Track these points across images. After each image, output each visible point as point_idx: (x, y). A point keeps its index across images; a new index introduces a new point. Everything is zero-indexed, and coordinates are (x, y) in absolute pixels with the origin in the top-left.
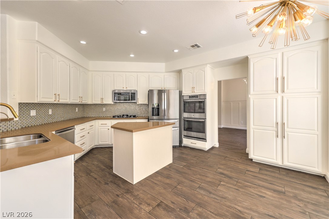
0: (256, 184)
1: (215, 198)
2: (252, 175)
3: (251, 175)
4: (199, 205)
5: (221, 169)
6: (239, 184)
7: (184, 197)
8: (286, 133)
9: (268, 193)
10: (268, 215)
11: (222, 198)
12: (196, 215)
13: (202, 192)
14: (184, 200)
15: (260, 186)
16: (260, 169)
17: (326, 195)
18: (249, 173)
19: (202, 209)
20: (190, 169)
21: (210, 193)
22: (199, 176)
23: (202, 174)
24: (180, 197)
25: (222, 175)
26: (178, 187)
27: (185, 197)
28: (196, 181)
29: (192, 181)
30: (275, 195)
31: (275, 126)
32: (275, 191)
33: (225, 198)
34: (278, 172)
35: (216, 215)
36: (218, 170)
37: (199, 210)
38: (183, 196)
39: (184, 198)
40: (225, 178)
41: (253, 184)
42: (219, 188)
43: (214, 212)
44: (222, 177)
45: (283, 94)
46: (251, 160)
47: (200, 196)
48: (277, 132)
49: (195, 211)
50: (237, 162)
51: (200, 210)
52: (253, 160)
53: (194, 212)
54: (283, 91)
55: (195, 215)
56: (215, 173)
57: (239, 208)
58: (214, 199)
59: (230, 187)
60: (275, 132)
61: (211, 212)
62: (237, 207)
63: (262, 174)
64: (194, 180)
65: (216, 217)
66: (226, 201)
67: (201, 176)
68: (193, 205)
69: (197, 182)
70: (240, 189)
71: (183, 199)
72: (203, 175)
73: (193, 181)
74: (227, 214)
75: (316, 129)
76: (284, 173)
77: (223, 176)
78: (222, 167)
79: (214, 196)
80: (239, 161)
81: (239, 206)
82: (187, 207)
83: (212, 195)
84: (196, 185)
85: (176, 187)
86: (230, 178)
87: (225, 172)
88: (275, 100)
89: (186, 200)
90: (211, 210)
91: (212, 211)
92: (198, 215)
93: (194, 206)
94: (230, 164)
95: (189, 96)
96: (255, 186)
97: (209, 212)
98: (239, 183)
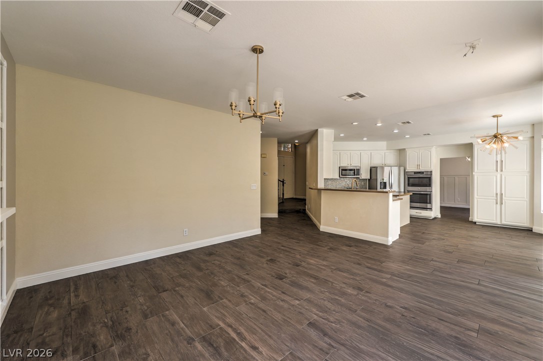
8: (503, 201)
31: (495, 196)
45: (502, 173)
46: (475, 223)
48: (497, 200)
52: (477, 223)
54: (502, 171)
60: (495, 201)
75: (526, 197)
88: (495, 177)
95: (414, 172)
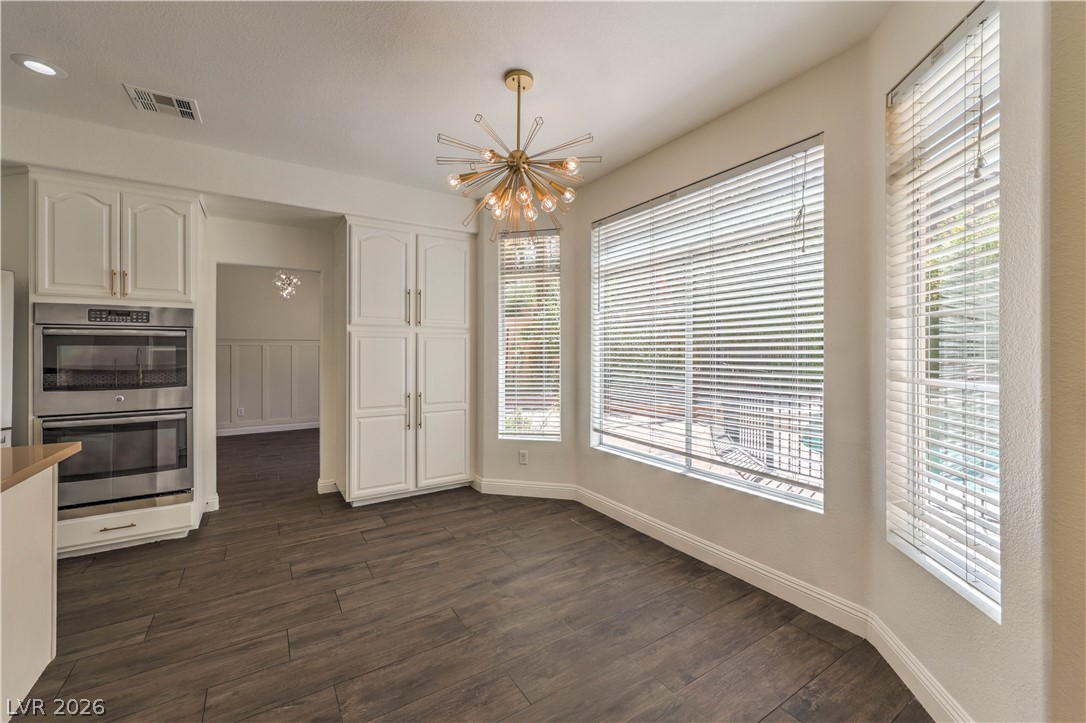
0: (404, 549)
1: (361, 635)
2: (382, 537)
3: (377, 538)
4: (341, 679)
5: (300, 562)
6: (378, 570)
7: (275, 704)
8: (422, 416)
9: (436, 552)
10: (468, 587)
11: (374, 621)
12: (362, 706)
13: (313, 648)
14: (287, 711)
15: (413, 549)
16: (384, 517)
17: (491, 511)
18: (372, 535)
19: (360, 682)
20: (192, 623)
21: (338, 633)
22: (256, 620)
23: (262, 607)
24: (261, 717)
25: (320, 576)
26: (212, 701)
27: (279, 700)
28: (263, 639)
29: (246, 648)
30: (447, 550)
31: (403, 403)
32: (441, 543)
33: (381, 617)
34: (414, 507)
35: (399, 662)
36: (293, 568)
37: (356, 688)
38: (269, 707)
39: (283, 705)
40: (333, 576)
41: (401, 553)
42: (345, 606)
43: (392, 661)
44: (324, 578)
45: (419, 330)
46: (350, 504)
47: (322, 661)
48: (407, 416)
49: (348, 701)
50: (320, 525)
51: (358, 686)
52: (354, 505)
53: (350, 704)
54: (418, 322)
55: (359, 708)
56: (294, 582)
57: (424, 613)
58: (362, 639)
59: (366, 588)
60: (403, 418)
61: (384, 667)
62: (417, 614)
63: (395, 525)
64: (251, 639)
65: (405, 664)
66: (389, 621)
67: (259, 615)
68: (328, 695)
69: (268, 637)
70: (391, 578)
71: (279, 710)
72: (264, 610)
73: (252, 645)
74: (416, 640)
76: (424, 505)
77: (326, 575)
78: (297, 556)
79: (355, 633)
80: (322, 521)
81: (418, 609)
82: (316, 715)
83: (347, 636)
84: (274, 647)
85: (204, 710)
86: (345, 568)
87: (319, 564)
88: (404, 341)
89: (294, 704)
90: (381, 665)
91: (388, 663)
92: (365, 699)
93: (333, 695)
94: (311, 539)
95: (90, 311)
96: (407, 554)
97: (382, 672)
98: (375, 567)
